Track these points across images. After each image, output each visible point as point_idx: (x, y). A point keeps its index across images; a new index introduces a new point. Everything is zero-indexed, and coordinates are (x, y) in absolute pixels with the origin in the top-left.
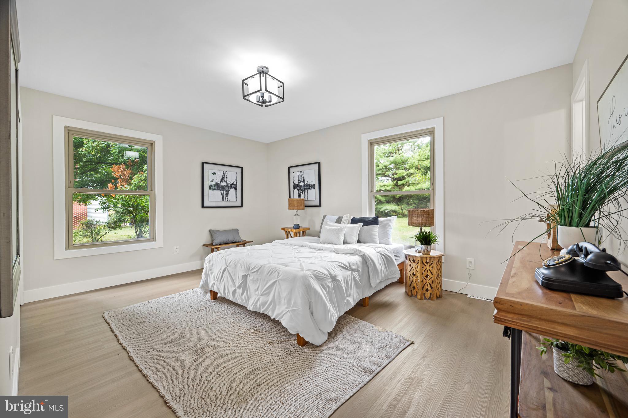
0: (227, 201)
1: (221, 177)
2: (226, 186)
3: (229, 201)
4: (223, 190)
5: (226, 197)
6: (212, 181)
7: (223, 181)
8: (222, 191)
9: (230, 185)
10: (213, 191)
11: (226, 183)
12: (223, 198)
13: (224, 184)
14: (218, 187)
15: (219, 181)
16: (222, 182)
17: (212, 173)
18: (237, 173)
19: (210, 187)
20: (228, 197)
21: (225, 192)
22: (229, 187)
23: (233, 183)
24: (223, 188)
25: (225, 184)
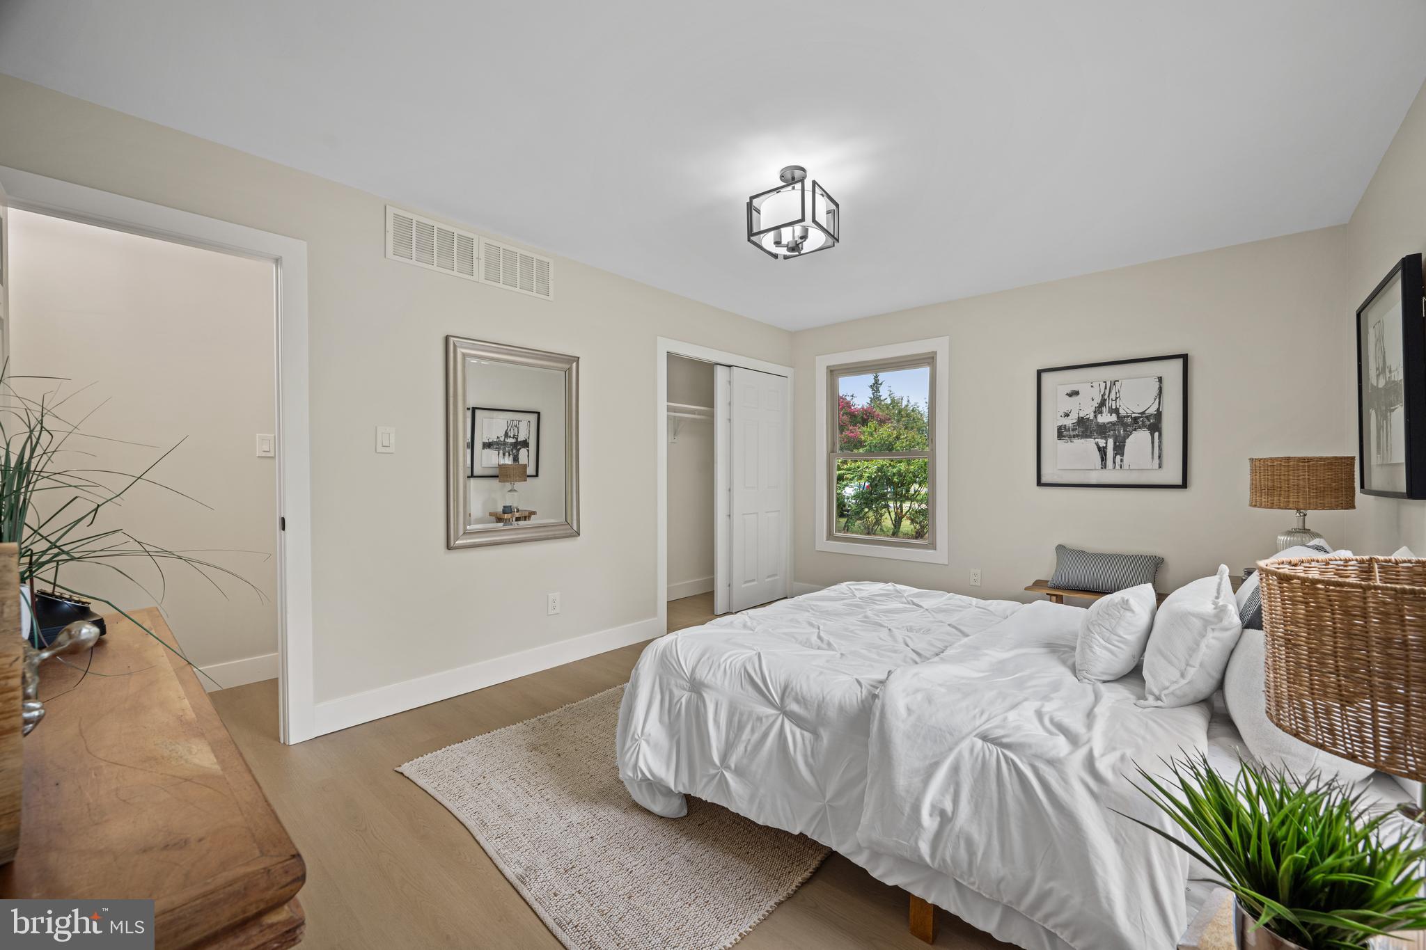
0: (1118, 467)
1: (1098, 399)
2: (1113, 424)
3: (1125, 466)
4: (1106, 438)
5: (1114, 458)
6: (1067, 415)
7: (1105, 410)
8: (1102, 438)
9: (1129, 420)
10: (1070, 443)
11: (1114, 415)
12: (1104, 459)
13: (1106, 418)
14: (1084, 428)
15: (1088, 412)
16: (1101, 413)
17: (1067, 394)
18: (1160, 379)
19: (1061, 433)
20: (1122, 455)
21: (1111, 442)
22: (1125, 425)
23: (1144, 413)
24: (1103, 430)
25: (1114, 418)
